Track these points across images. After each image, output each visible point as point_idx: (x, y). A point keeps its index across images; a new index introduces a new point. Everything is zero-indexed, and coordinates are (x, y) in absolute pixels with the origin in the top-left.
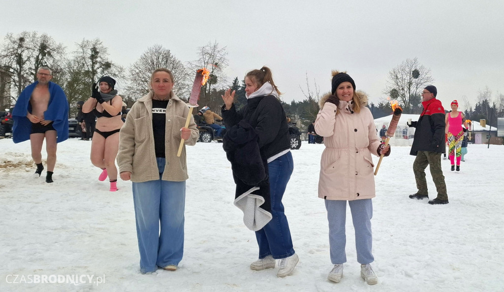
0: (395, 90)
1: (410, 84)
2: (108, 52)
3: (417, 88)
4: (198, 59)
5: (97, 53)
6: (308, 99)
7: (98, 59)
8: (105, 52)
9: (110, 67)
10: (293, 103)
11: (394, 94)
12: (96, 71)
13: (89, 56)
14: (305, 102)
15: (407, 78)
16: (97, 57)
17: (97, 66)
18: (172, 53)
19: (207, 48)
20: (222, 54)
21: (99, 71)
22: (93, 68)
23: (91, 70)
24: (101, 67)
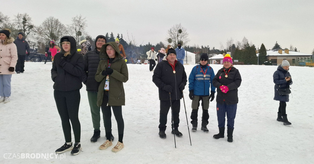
0: (170, 39)
1: (178, 36)
2: (32, 19)
3: (181, 38)
4: (72, 23)
5: (26, 20)
6: (148, 44)
7: (27, 24)
8: (30, 20)
9: (33, 27)
10: (141, 46)
11: (170, 41)
12: (25, 29)
13: (22, 22)
14: (147, 45)
15: (177, 33)
16: (26, 23)
17: (26, 27)
18: (59, 20)
19: (76, 18)
20: (84, 21)
21: (27, 29)
22: (24, 28)
23: (23, 29)
24: (28, 27)
